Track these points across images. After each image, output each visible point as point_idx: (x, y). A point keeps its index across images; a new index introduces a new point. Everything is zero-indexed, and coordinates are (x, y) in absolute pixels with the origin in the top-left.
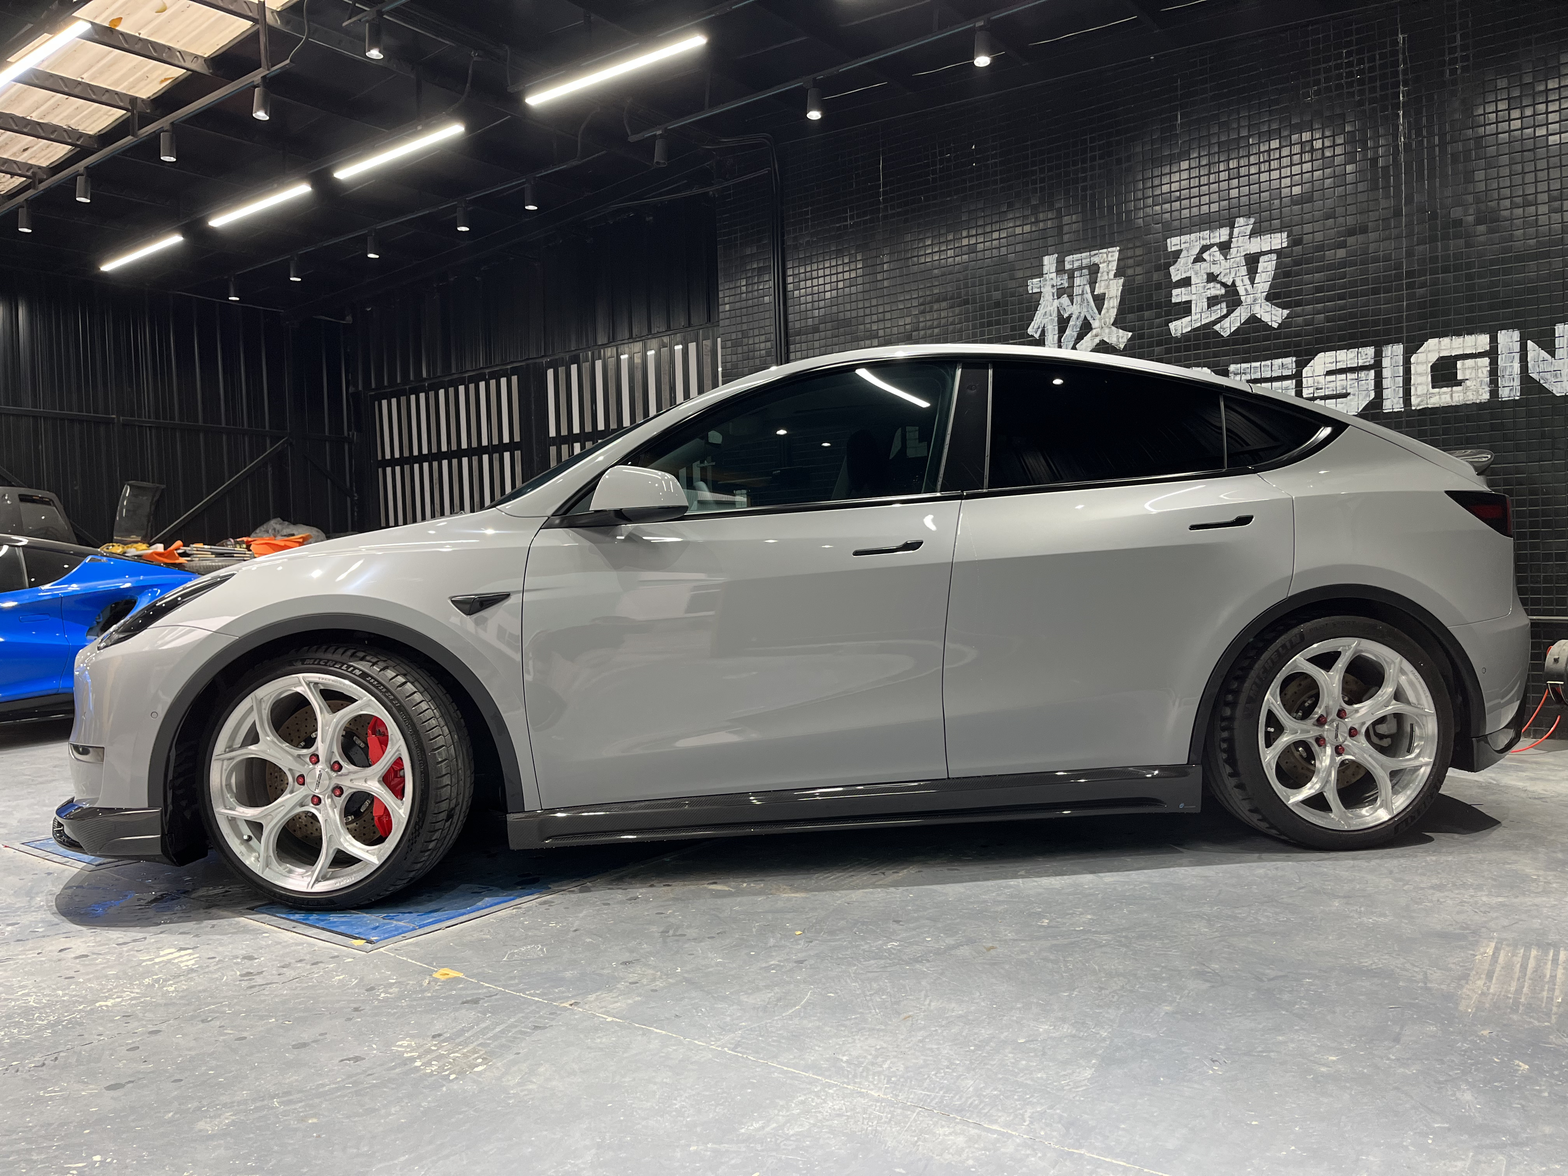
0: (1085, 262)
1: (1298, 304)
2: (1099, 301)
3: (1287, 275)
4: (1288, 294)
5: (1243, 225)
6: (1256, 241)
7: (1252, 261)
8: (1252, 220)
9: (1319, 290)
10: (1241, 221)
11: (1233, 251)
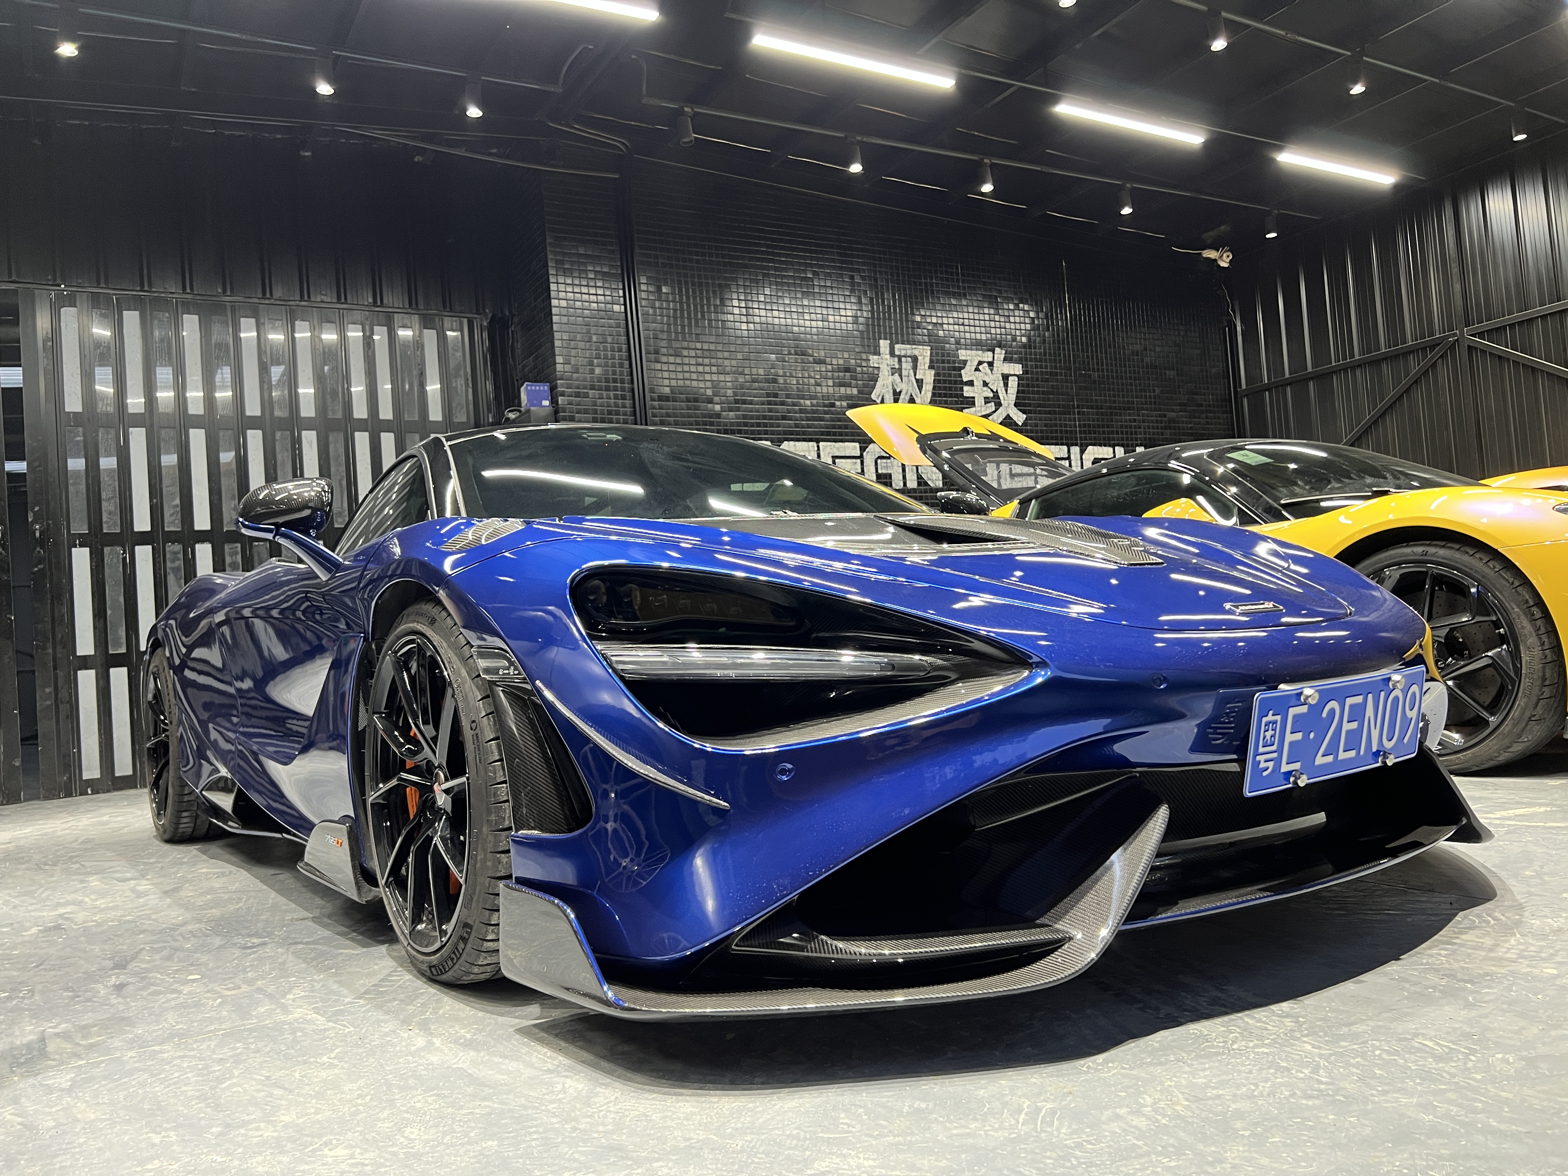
0: (909, 353)
1: (1030, 412)
2: (920, 383)
3: (1023, 392)
4: (1025, 405)
5: (1000, 353)
6: (1006, 365)
7: (1005, 378)
8: (1004, 352)
9: (1039, 406)
10: (997, 350)
11: (995, 369)
